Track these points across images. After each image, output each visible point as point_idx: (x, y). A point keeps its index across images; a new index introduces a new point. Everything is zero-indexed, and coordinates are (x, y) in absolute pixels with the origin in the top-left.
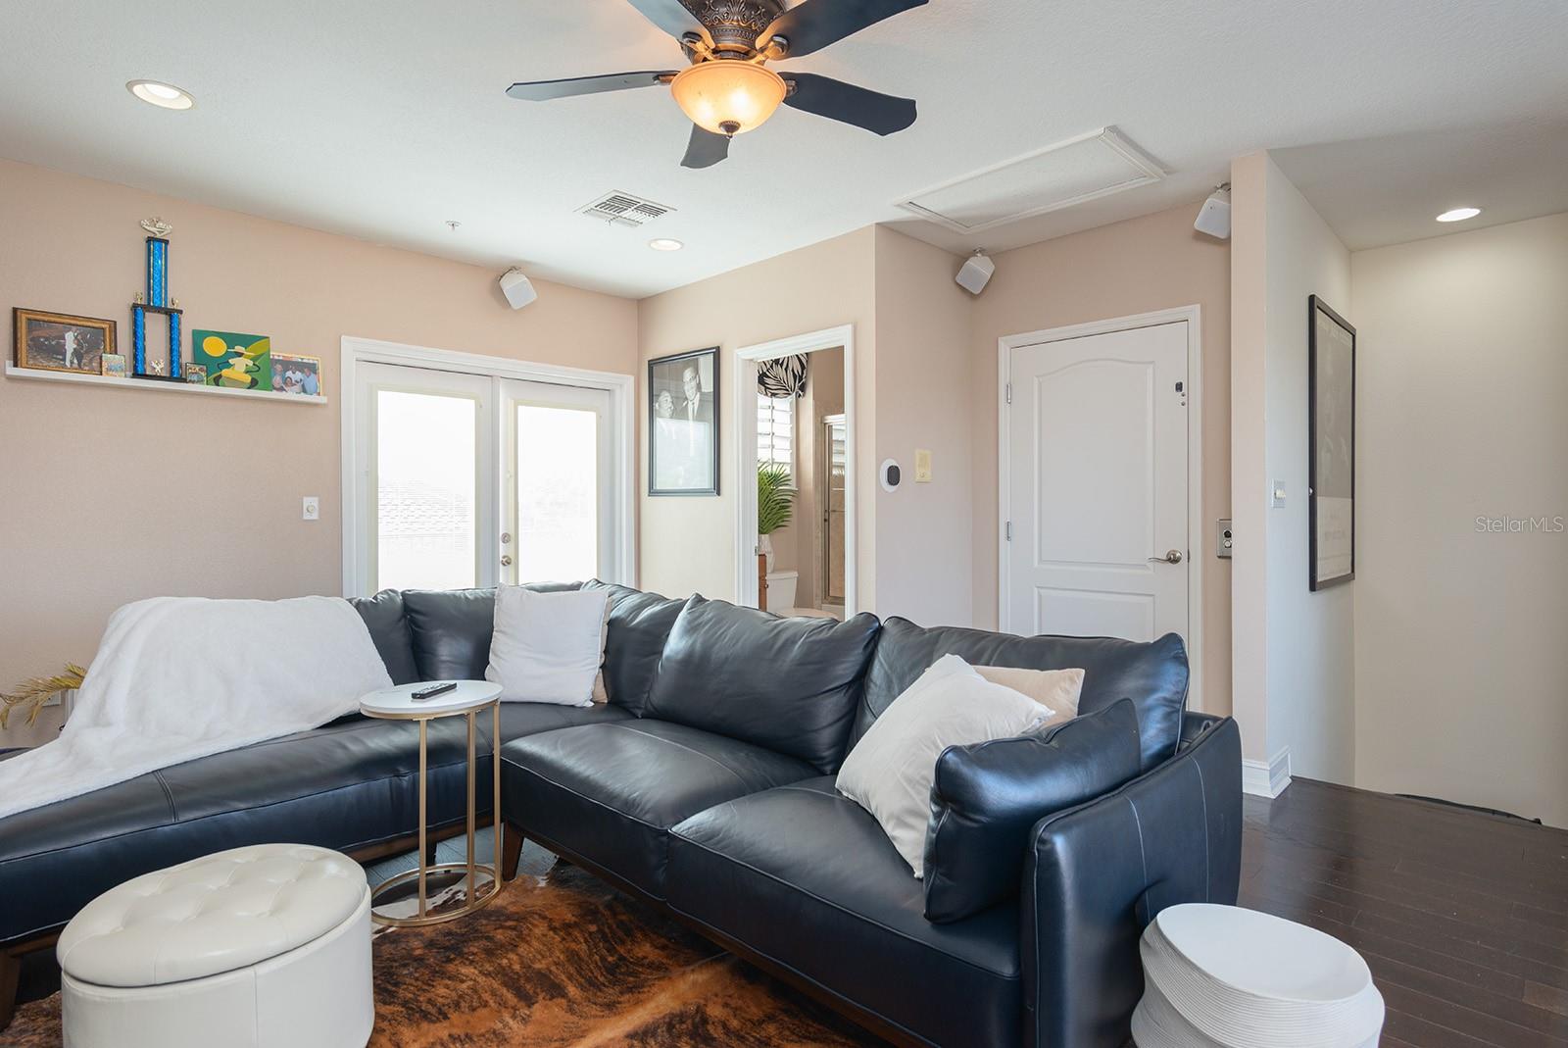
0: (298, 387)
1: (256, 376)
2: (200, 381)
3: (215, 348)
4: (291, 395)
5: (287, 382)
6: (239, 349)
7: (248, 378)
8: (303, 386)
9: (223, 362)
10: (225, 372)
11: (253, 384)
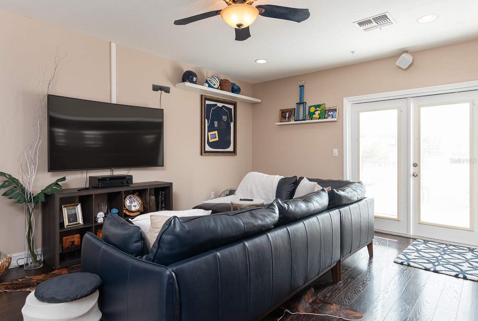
0: (331, 117)
1: (320, 115)
2: (308, 120)
3: (312, 110)
4: (329, 119)
5: (329, 115)
6: (318, 109)
7: (318, 117)
8: (332, 116)
9: (314, 113)
10: (314, 116)
11: (320, 118)
